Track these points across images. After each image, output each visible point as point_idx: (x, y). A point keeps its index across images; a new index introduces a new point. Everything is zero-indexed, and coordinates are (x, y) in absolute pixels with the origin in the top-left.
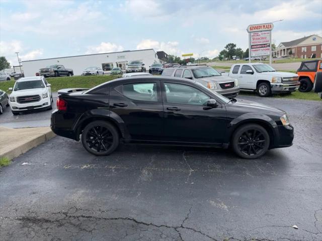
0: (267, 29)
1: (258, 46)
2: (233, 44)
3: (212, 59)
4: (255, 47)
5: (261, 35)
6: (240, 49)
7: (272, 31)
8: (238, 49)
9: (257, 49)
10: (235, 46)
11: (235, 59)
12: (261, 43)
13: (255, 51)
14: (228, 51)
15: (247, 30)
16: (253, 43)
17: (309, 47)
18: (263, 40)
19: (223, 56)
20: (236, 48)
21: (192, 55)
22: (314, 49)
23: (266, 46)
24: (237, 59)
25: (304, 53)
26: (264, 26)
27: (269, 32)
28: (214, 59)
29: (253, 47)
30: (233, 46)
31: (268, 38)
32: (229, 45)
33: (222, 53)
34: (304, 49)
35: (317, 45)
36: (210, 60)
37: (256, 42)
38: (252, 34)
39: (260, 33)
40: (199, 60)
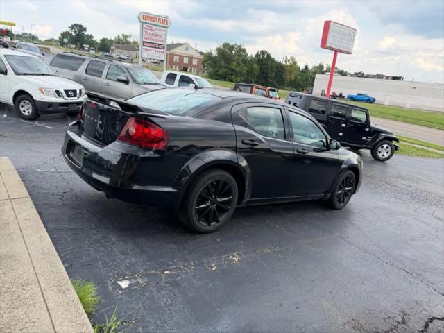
0: (162, 25)
1: (151, 45)
2: (81, 26)
3: (43, 40)
4: (148, 44)
5: (156, 30)
6: (91, 37)
7: (168, 29)
8: (88, 36)
9: (149, 48)
10: (85, 29)
11: (88, 51)
12: (154, 42)
13: (148, 50)
14: (74, 34)
15: (138, 17)
16: (145, 38)
17: (181, 57)
18: (158, 38)
19: (66, 40)
20: (85, 33)
21: (14, 25)
22: (186, 61)
23: (160, 46)
24: (91, 51)
25: (176, 64)
26: (159, 19)
27: (164, 29)
28: (48, 41)
29: (145, 44)
30: (82, 29)
31: (163, 36)
32: (77, 25)
33: (65, 35)
34: (176, 59)
35: (189, 57)
36: (40, 41)
37: (149, 39)
38: (145, 26)
39: (154, 27)
40: (19, 36)
